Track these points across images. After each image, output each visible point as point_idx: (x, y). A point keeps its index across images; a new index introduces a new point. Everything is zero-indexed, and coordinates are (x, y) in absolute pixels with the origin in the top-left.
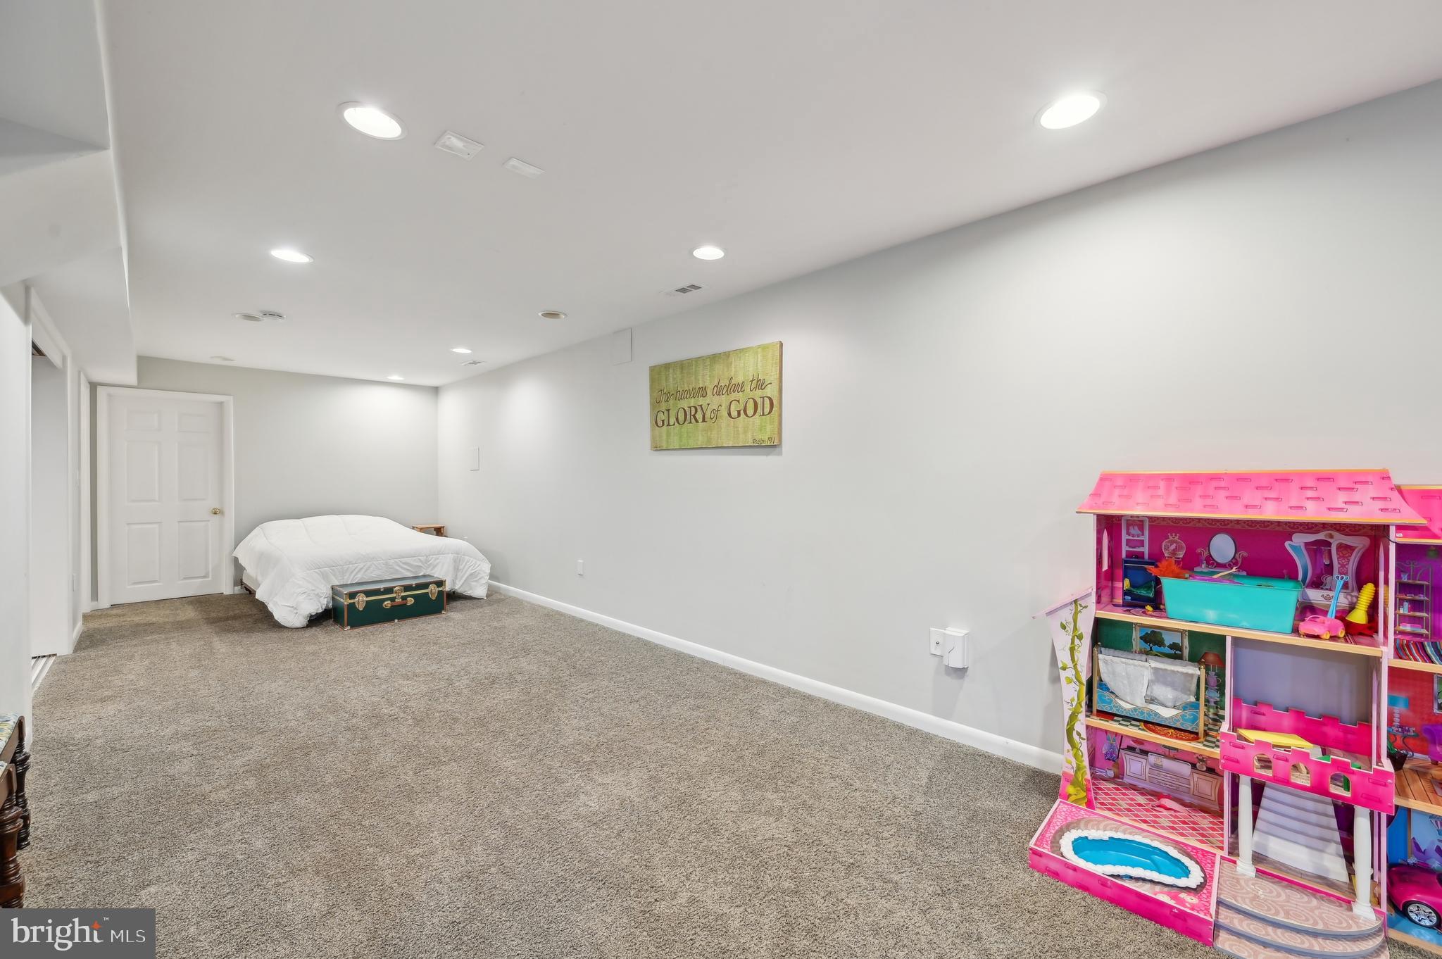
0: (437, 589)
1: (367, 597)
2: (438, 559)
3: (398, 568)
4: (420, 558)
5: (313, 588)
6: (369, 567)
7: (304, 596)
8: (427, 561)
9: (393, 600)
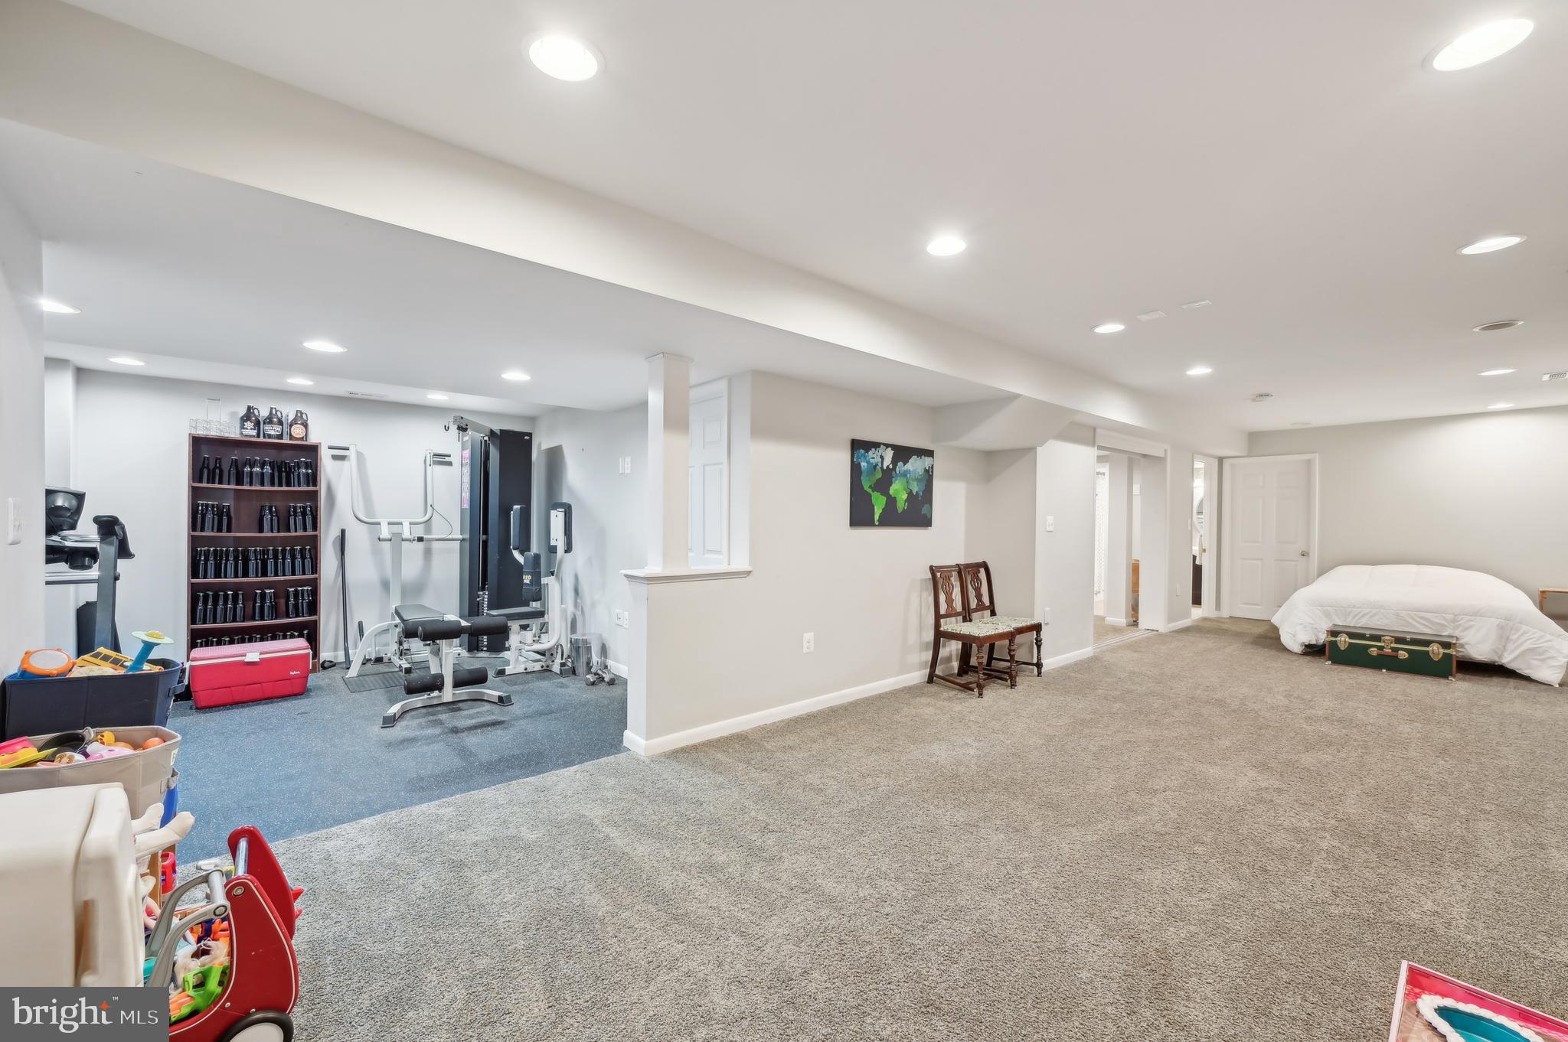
0: (1442, 651)
1: (1350, 638)
2: (1472, 621)
3: (1410, 621)
4: (1444, 615)
5: (1313, 622)
6: (1375, 615)
7: (1302, 626)
8: (1454, 621)
9: (1381, 648)
